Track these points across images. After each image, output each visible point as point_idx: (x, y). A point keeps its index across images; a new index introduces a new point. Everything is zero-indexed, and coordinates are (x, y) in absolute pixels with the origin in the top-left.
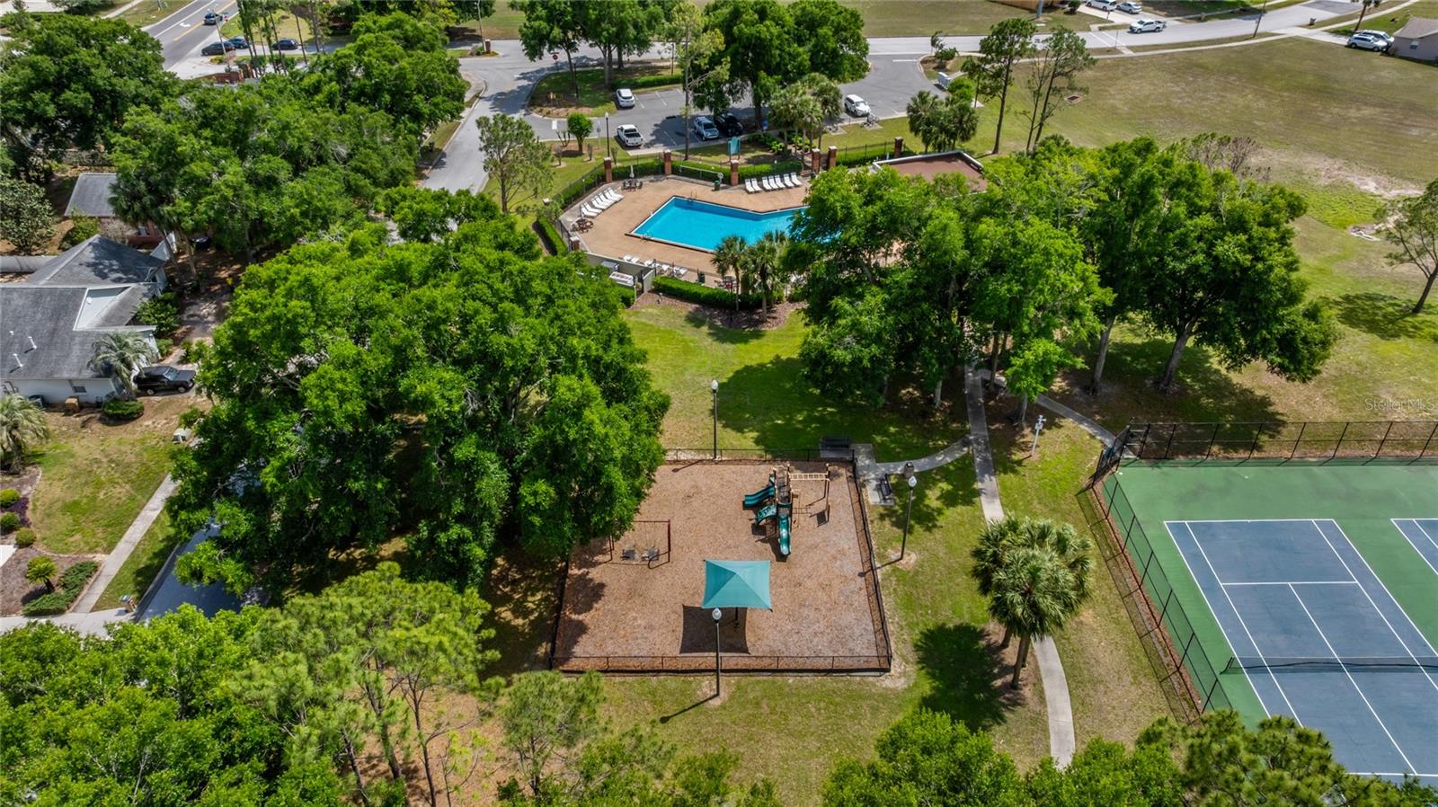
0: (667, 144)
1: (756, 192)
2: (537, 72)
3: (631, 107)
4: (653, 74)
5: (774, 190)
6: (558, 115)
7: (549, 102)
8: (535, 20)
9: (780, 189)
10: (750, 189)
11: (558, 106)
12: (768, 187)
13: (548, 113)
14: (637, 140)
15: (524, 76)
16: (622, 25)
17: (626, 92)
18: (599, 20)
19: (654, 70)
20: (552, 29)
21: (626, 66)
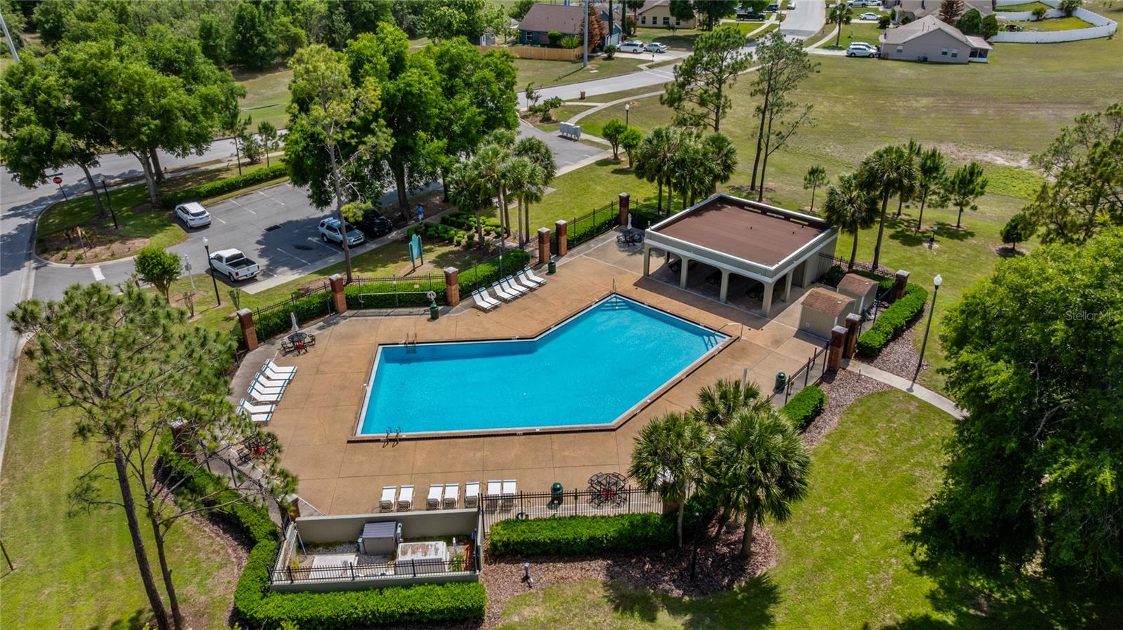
0: (294, 266)
1: (495, 307)
2: (36, 203)
3: (206, 226)
4: (211, 179)
5: (515, 298)
6: (96, 259)
7: (74, 242)
8: (18, 126)
9: (523, 294)
10: (486, 305)
11: (91, 246)
12: (506, 296)
13: (78, 259)
14: (252, 268)
15: (17, 212)
16: (166, 115)
17: (194, 207)
18: (129, 112)
19: (211, 176)
20: (53, 136)
21: (167, 176)
